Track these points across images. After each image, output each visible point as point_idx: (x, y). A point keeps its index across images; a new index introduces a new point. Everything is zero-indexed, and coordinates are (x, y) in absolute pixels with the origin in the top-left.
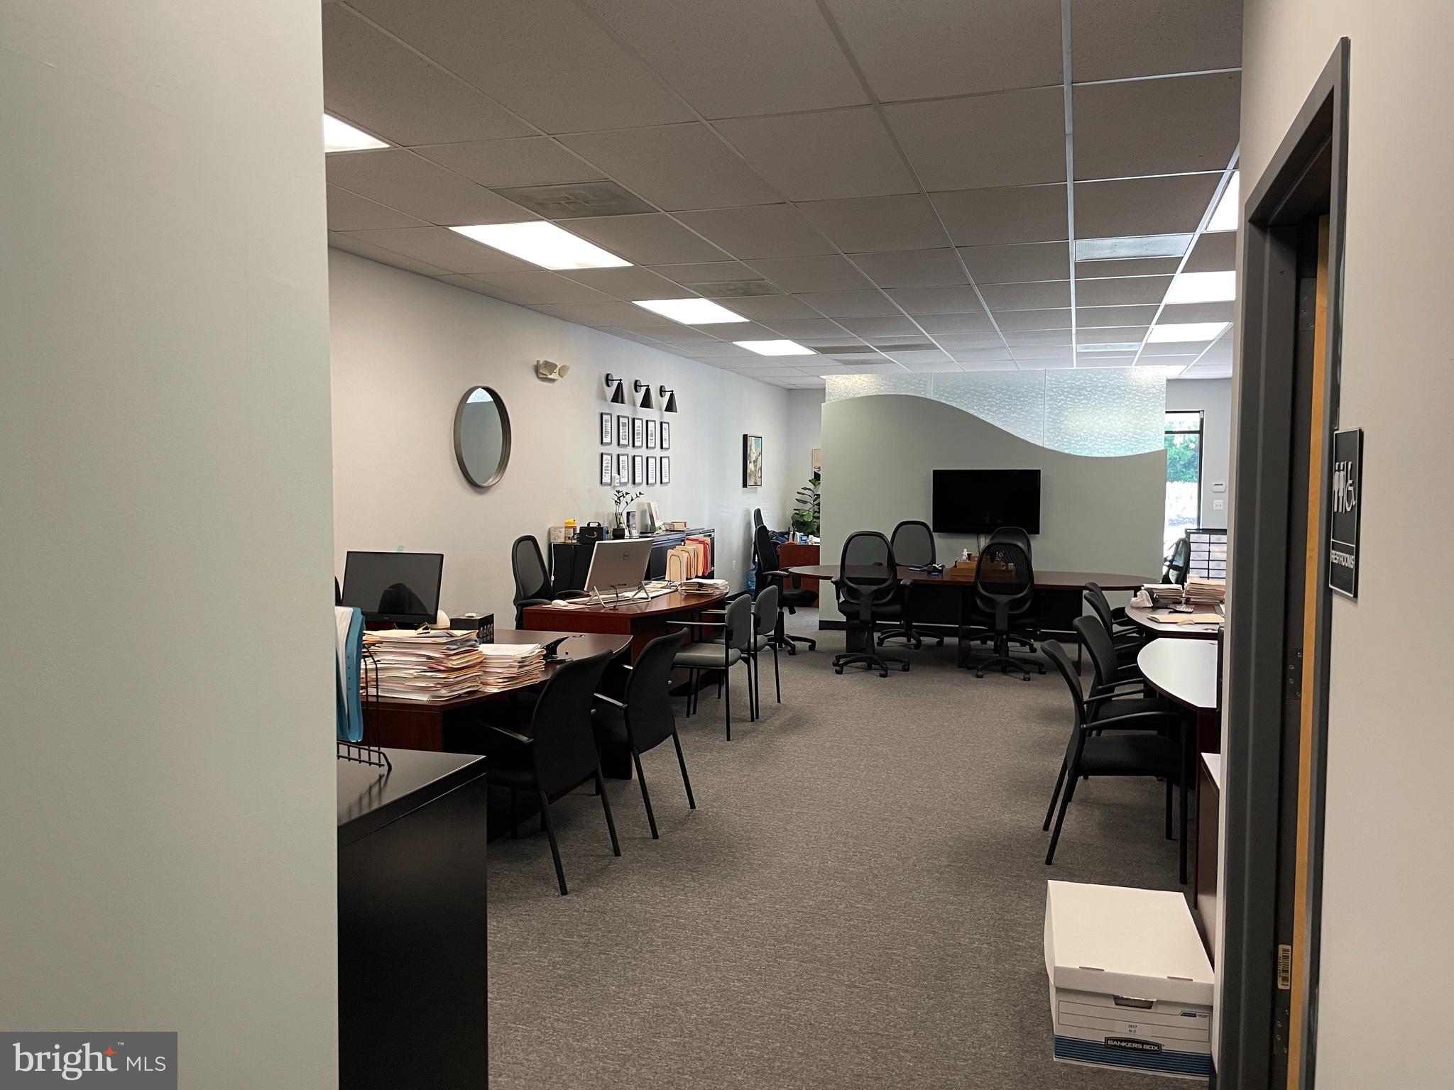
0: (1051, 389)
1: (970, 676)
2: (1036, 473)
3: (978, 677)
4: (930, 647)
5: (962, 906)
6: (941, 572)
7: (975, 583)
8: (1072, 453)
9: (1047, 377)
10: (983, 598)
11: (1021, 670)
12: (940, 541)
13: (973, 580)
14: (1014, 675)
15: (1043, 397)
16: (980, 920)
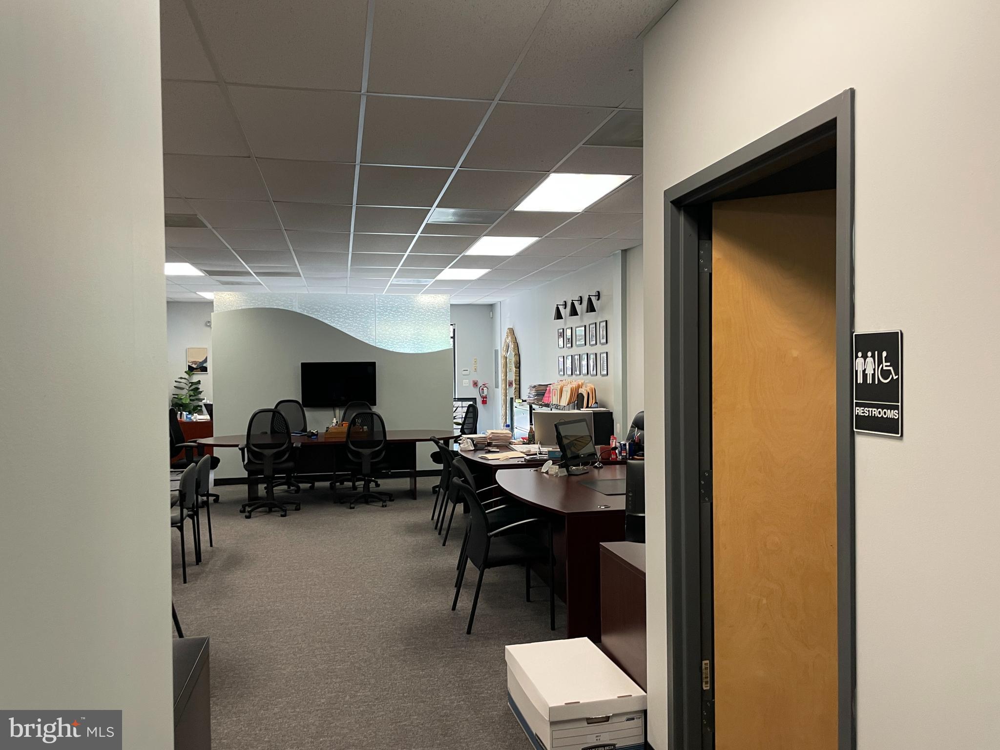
0: (379, 308)
1: (345, 508)
2: (373, 365)
3: (351, 508)
4: (305, 490)
5: (431, 677)
6: (317, 435)
7: (347, 442)
8: (394, 351)
9: (376, 299)
10: (352, 452)
11: (381, 500)
12: (309, 414)
13: (345, 440)
14: (374, 504)
15: (375, 312)
16: (448, 684)
